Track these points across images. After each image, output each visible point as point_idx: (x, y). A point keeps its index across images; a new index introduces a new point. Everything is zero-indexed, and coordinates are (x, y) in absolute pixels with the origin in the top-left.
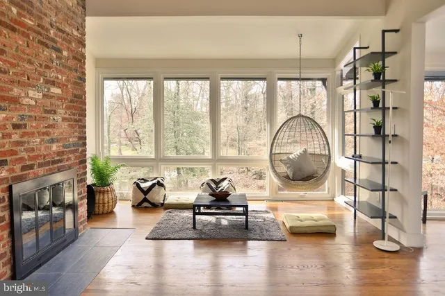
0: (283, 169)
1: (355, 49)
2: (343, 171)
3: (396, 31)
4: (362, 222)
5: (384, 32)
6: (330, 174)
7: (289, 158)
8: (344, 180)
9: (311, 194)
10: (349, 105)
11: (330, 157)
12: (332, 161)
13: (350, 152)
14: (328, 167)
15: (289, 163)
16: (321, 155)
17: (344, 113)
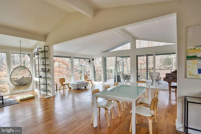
0: (15, 83)
1: (38, 48)
2: (36, 82)
3: (48, 46)
4: (42, 94)
5: (45, 46)
6: (32, 83)
7: (17, 79)
8: (36, 84)
9: (26, 90)
10: (37, 63)
11: (32, 78)
12: (32, 79)
13: (38, 76)
14: (31, 81)
15: (17, 81)
16: (29, 78)
17: (36, 65)
